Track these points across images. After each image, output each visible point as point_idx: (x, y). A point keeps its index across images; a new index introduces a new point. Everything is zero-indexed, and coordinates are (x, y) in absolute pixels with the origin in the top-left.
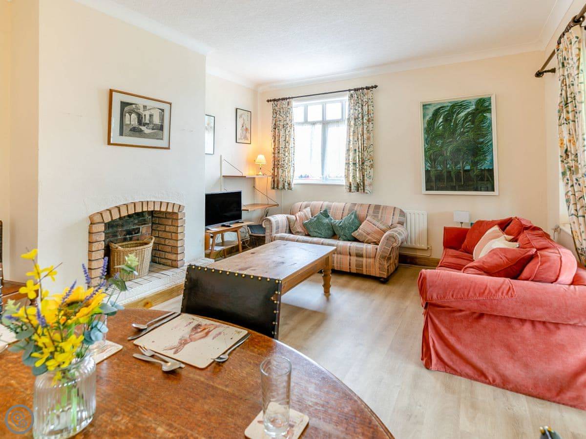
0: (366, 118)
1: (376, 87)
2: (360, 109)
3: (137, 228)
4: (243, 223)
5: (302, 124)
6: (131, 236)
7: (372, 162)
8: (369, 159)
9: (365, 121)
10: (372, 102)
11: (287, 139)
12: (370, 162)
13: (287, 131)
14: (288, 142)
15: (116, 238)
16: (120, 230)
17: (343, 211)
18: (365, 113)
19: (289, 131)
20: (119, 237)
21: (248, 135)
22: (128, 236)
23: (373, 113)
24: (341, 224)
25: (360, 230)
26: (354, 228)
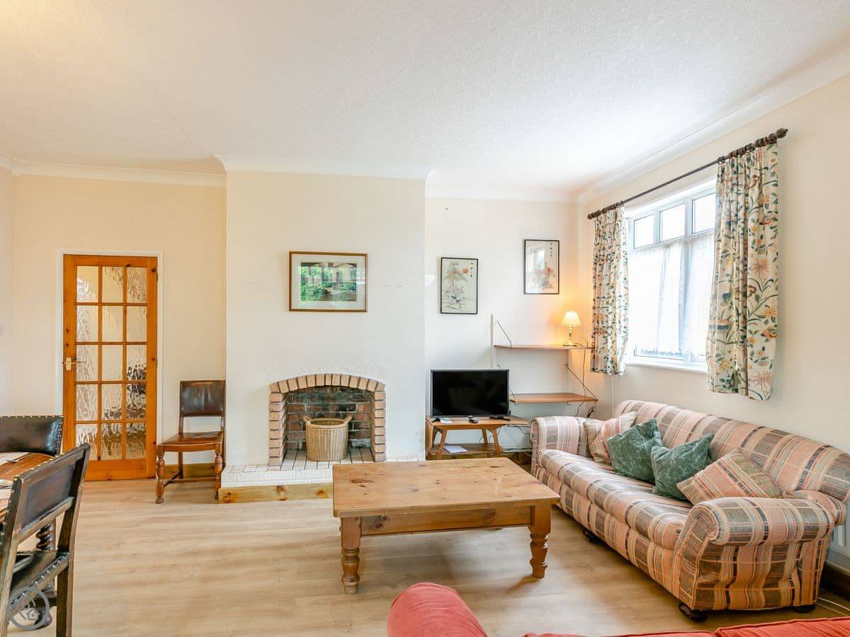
0: (753, 216)
1: (782, 133)
2: (741, 199)
3: (352, 405)
4: (509, 420)
5: (649, 248)
6: (344, 412)
7: (771, 324)
8: (761, 317)
9: (750, 225)
10: (773, 174)
11: (612, 280)
12: (766, 322)
13: (613, 266)
14: (612, 287)
15: (327, 412)
16: (332, 403)
17: (692, 431)
18: (753, 205)
19: (615, 267)
20: (331, 412)
21: (553, 280)
22: (340, 412)
23: (776, 202)
24: (661, 458)
25: (693, 481)
26: (684, 474)
